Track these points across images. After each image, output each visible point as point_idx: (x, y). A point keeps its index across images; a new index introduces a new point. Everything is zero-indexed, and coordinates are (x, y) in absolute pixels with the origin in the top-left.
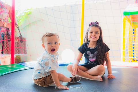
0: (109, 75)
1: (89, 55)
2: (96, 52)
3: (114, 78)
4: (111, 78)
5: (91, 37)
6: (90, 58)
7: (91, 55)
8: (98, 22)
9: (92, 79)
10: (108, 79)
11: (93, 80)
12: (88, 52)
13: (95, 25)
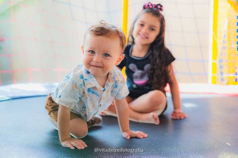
0: (174, 112)
1: (134, 72)
2: (147, 67)
3: (184, 118)
4: (178, 118)
5: (138, 34)
6: (137, 77)
7: (137, 73)
8: (161, 6)
9: (138, 119)
10: (173, 119)
11: (140, 121)
12: (132, 66)
13: (155, 11)
